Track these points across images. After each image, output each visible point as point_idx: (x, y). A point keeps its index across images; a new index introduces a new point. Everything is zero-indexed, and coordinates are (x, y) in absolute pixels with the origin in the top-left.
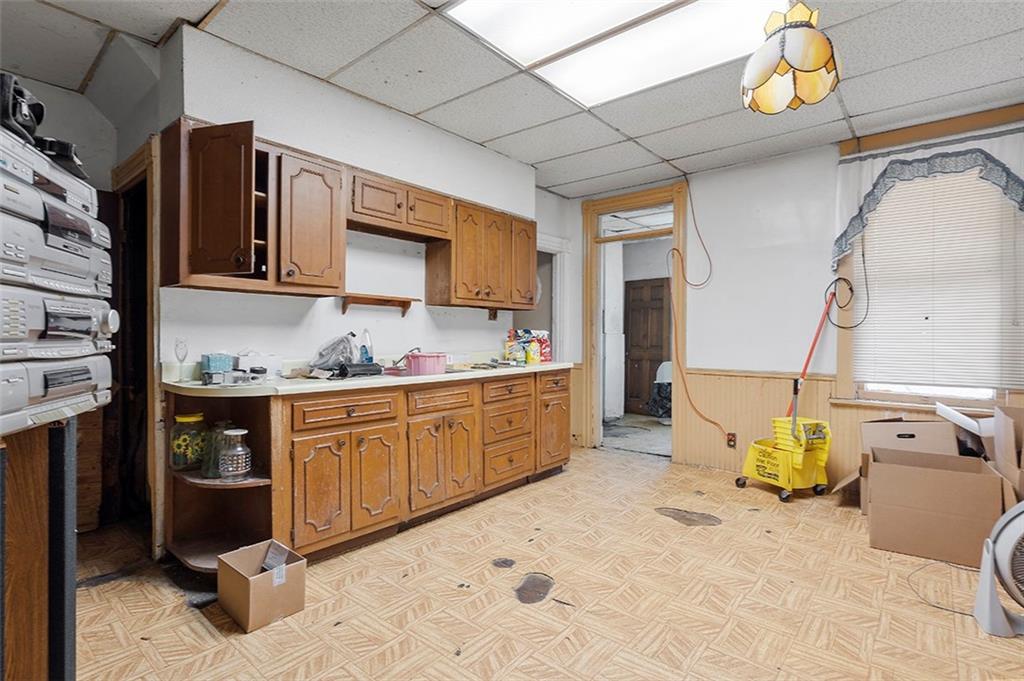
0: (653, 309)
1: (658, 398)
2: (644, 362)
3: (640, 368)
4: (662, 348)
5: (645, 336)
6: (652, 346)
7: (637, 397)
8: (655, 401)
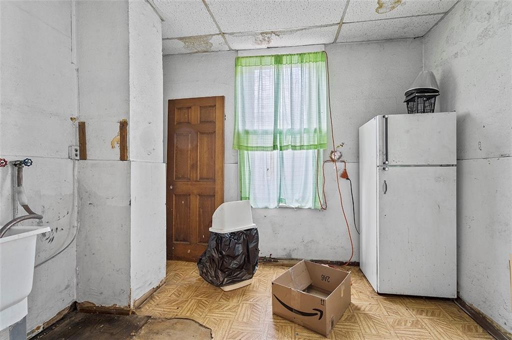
0: (202, 133)
1: (216, 255)
2: (192, 198)
3: (188, 205)
4: (214, 180)
5: (194, 166)
6: (201, 178)
7: (184, 240)
8: (212, 259)
